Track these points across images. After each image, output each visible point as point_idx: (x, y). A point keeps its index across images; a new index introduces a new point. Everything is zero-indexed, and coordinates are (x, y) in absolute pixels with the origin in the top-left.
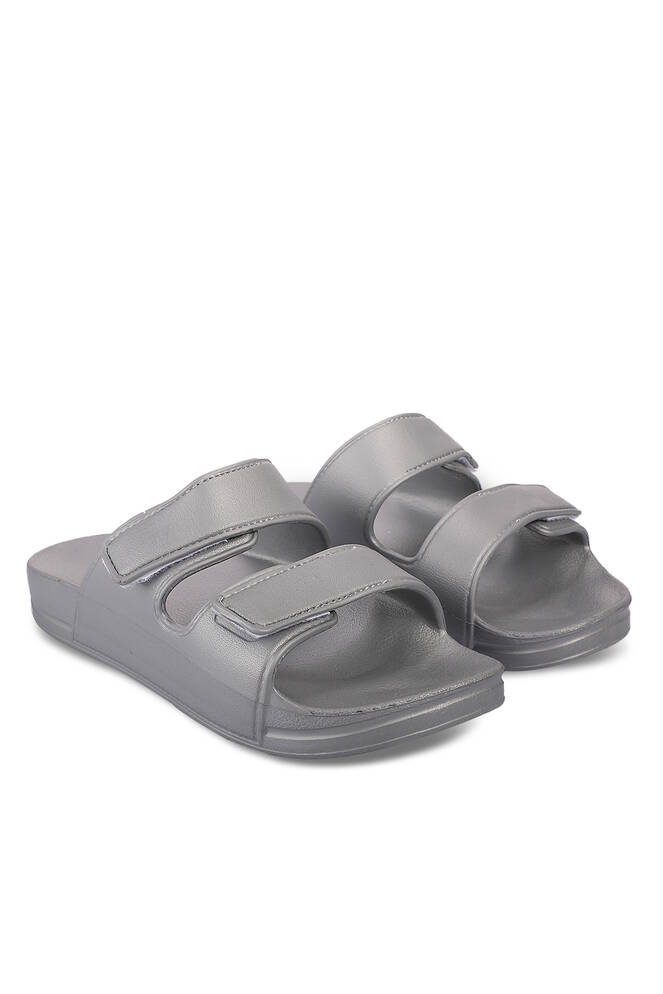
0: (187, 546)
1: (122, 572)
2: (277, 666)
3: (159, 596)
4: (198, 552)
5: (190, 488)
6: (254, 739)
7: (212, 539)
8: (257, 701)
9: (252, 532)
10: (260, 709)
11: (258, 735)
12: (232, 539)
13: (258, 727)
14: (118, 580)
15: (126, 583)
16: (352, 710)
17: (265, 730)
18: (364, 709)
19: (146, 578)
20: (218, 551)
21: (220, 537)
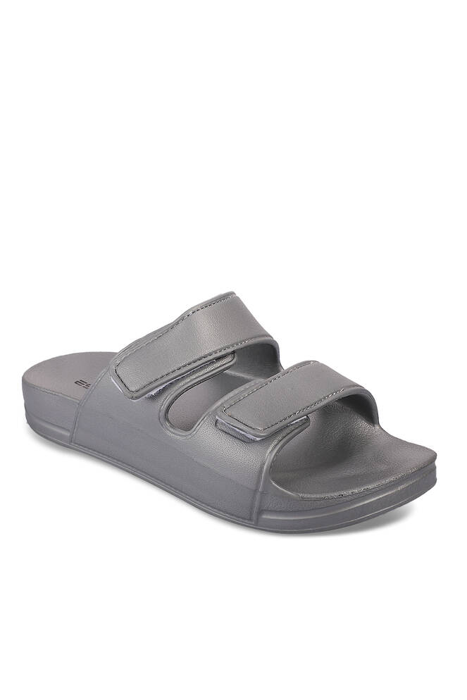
0: (185, 366)
1: (133, 389)
2: (273, 462)
3: (164, 408)
4: (193, 371)
5: (182, 318)
6: (250, 519)
7: (204, 360)
8: (256, 491)
9: (233, 352)
10: (258, 496)
11: (254, 517)
12: (218, 359)
13: (255, 510)
14: (130, 395)
15: (137, 398)
16: (337, 494)
17: (261, 512)
18: (344, 493)
19: (153, 393)
20: (208, 370)
21: (211, 357)
